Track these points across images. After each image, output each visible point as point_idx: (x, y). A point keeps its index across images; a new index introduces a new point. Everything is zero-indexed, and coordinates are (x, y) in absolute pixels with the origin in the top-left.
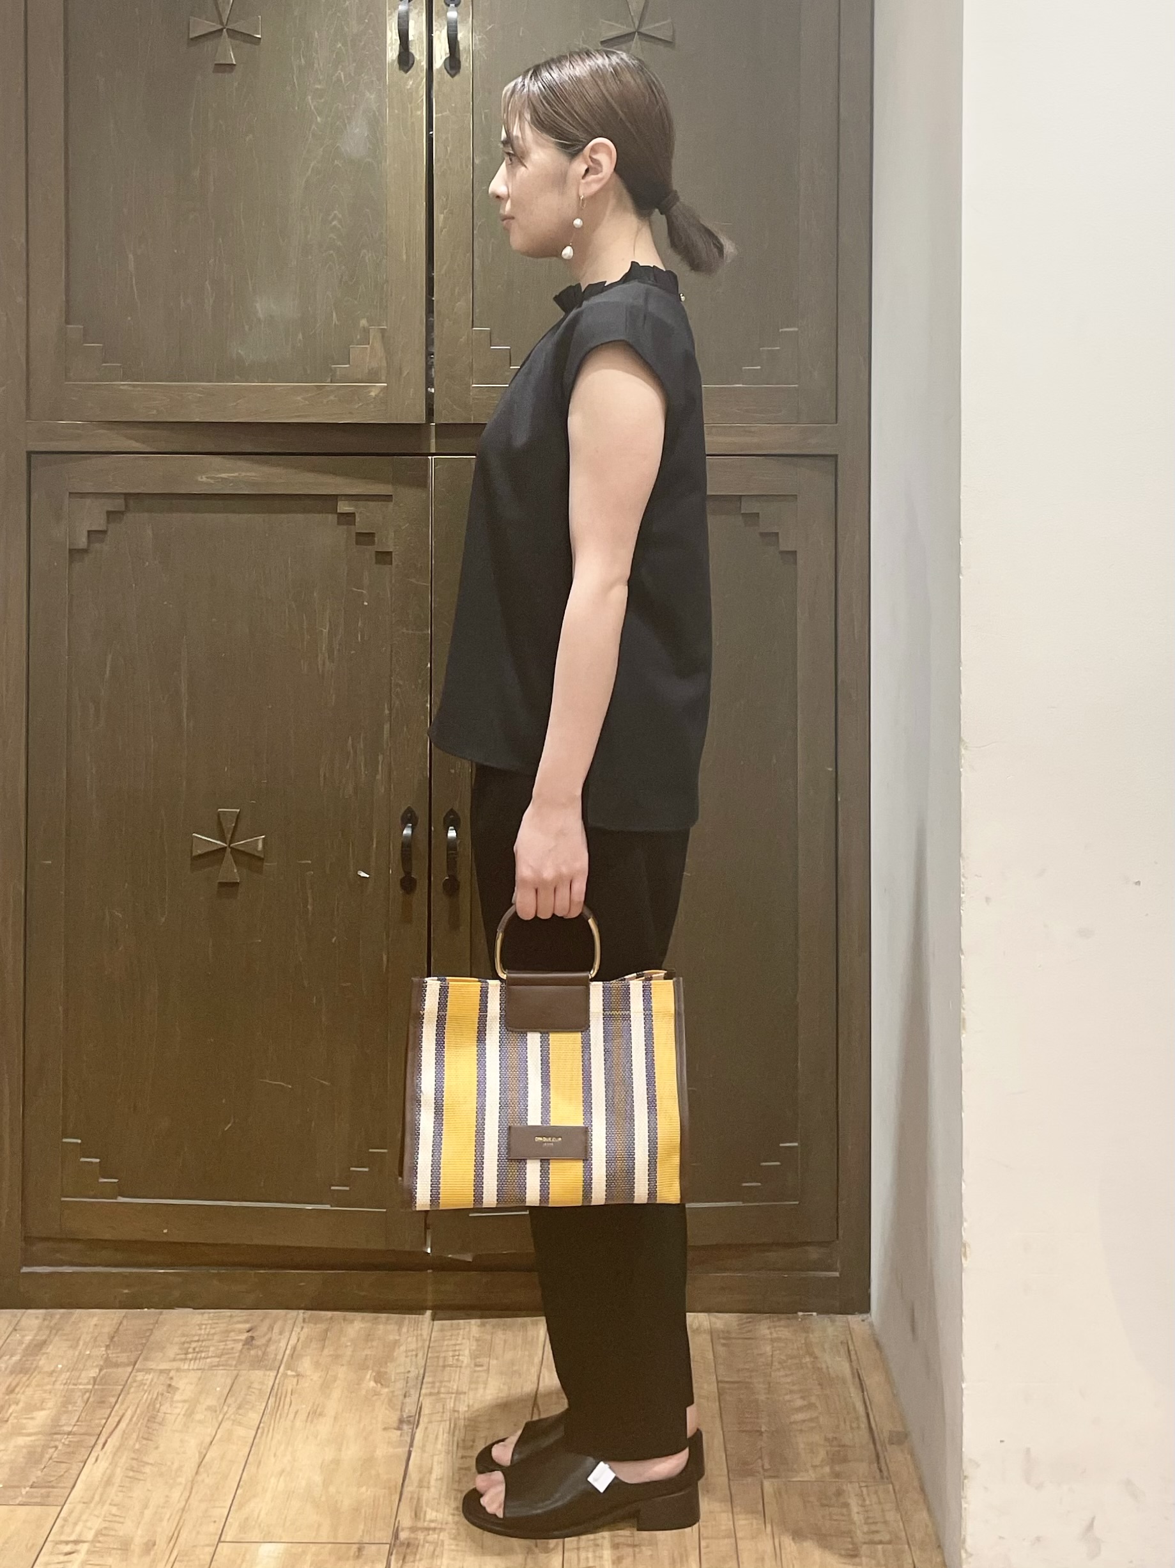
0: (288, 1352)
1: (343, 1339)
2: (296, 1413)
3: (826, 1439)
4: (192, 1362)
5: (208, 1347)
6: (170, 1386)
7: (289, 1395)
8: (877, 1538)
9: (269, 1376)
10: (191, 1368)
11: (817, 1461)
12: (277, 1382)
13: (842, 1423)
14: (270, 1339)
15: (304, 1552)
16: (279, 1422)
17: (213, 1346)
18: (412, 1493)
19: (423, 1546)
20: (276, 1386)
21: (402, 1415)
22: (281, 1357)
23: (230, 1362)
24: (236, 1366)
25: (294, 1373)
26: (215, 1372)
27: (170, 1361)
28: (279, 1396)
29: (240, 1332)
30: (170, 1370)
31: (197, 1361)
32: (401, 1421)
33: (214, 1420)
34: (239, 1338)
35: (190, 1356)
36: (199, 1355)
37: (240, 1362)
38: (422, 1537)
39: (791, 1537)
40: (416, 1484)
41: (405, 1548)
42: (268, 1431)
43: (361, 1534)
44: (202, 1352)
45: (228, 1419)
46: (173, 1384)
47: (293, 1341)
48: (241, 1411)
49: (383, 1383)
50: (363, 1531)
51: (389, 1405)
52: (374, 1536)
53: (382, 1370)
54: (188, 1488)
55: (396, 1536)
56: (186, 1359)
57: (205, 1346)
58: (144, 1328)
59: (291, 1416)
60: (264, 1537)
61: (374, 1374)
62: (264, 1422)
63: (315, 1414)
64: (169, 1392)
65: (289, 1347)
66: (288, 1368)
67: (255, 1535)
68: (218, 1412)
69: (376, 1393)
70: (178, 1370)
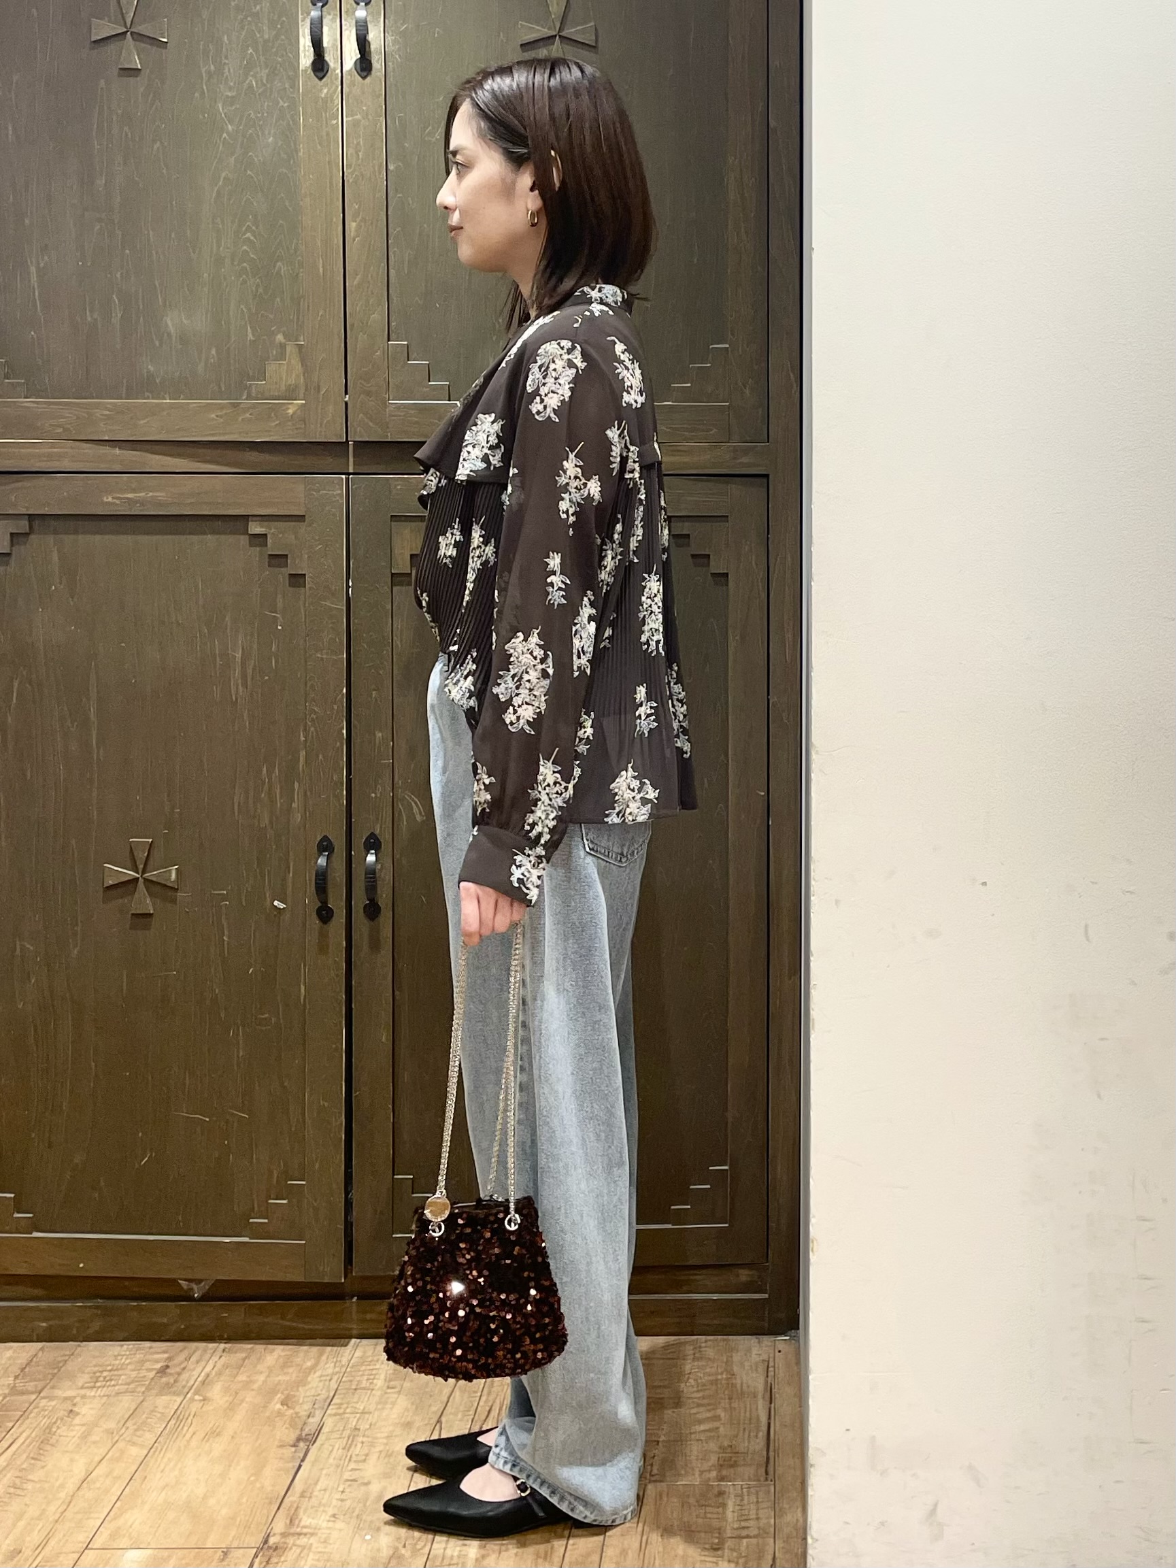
0: (199, 1379)
1: (260, 1367)
2: (194, 1434)
3: (720, 1448)
4: (100, 1389)
5: (120, 1375)
6: (71, 1411)
7: (191, 1417)
8: (744, 1533)
9: (175, 1401)
10: (97, 1395)
11: (706, 1466)
12: (182, 1406)
13: (741, 1434)
14: (184, 1369)
15: (169, 1557)
16: (174, 1442)
17: (126, 1375)
18: (293, 1503)
19: (291, 1549)
20: (181, 1408)
21: (301, 1435)
22: (192, 1383)
23: (139, 1389)
24: (143, 1393)
25: (201, 1398)
26: (120, 1398)
27: (78, 1389)
28: (181, 1417)
29: (157, 1361)
30: (75, 1397)
31: (105, 1388)
32: (299, 1439)
33: (110, 1441)
34: (154, 1367)
35: (98, 1384)
36: (108, 1383)
37: (148, 1388)
38: (292, 1542)
39: (659, 1534)
40: (298, 1495)
41: (271, 1551)
42: (162, 1449)
43: (231, 1538)
44: (111, 1380)
45: (124, 1439)
46: (75, 1409)
47: (208, 1369)
48: (138, 1433)
49: (290, 1405)
50: (235, 1536)
51: (291, 1425)
52: (244, 1541)
53: (292, 1393)
54: (67, 1501)
55: (266, 1542)
56: (95, 1387)
57: (115, 1375)
58: (60, 1359)
59: (188, 1436)
60: (132, 1545)
61: (283, 1397)
62: (160, 1442)
63: (215, 1433)
64: (68, 1417)
65: (203, 1374)
66: (196, 1393)
67: (124, 1543)
68: (115, 1433)
69: (280, 1414)
70: (83, 1397)
